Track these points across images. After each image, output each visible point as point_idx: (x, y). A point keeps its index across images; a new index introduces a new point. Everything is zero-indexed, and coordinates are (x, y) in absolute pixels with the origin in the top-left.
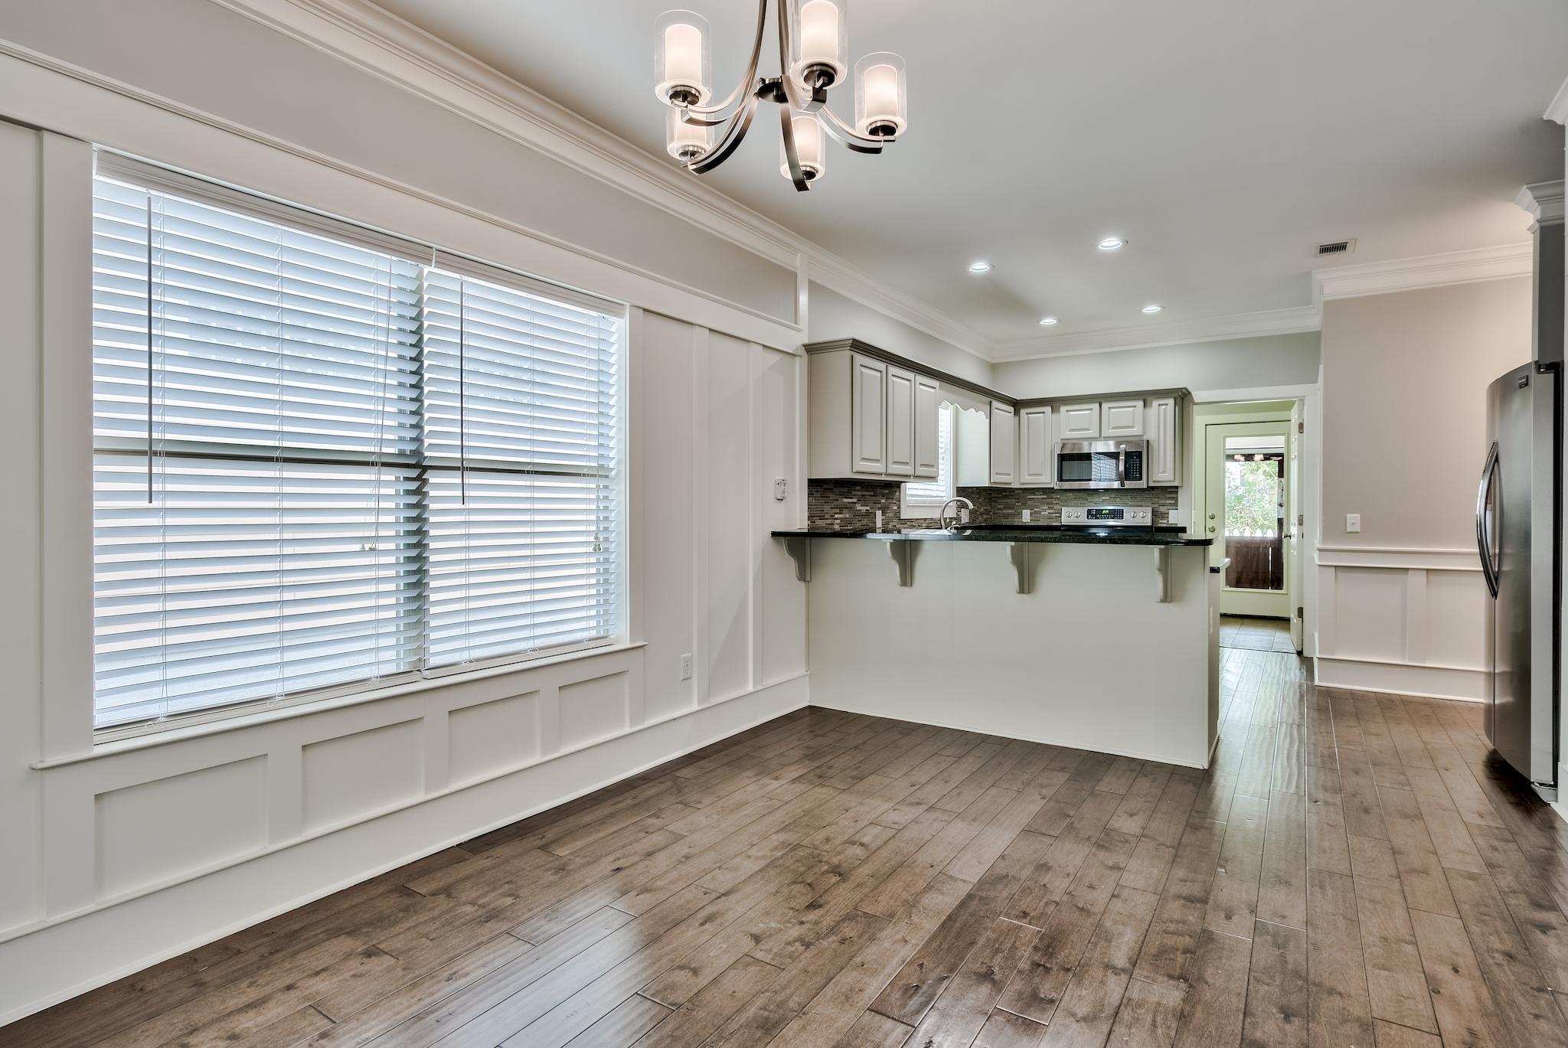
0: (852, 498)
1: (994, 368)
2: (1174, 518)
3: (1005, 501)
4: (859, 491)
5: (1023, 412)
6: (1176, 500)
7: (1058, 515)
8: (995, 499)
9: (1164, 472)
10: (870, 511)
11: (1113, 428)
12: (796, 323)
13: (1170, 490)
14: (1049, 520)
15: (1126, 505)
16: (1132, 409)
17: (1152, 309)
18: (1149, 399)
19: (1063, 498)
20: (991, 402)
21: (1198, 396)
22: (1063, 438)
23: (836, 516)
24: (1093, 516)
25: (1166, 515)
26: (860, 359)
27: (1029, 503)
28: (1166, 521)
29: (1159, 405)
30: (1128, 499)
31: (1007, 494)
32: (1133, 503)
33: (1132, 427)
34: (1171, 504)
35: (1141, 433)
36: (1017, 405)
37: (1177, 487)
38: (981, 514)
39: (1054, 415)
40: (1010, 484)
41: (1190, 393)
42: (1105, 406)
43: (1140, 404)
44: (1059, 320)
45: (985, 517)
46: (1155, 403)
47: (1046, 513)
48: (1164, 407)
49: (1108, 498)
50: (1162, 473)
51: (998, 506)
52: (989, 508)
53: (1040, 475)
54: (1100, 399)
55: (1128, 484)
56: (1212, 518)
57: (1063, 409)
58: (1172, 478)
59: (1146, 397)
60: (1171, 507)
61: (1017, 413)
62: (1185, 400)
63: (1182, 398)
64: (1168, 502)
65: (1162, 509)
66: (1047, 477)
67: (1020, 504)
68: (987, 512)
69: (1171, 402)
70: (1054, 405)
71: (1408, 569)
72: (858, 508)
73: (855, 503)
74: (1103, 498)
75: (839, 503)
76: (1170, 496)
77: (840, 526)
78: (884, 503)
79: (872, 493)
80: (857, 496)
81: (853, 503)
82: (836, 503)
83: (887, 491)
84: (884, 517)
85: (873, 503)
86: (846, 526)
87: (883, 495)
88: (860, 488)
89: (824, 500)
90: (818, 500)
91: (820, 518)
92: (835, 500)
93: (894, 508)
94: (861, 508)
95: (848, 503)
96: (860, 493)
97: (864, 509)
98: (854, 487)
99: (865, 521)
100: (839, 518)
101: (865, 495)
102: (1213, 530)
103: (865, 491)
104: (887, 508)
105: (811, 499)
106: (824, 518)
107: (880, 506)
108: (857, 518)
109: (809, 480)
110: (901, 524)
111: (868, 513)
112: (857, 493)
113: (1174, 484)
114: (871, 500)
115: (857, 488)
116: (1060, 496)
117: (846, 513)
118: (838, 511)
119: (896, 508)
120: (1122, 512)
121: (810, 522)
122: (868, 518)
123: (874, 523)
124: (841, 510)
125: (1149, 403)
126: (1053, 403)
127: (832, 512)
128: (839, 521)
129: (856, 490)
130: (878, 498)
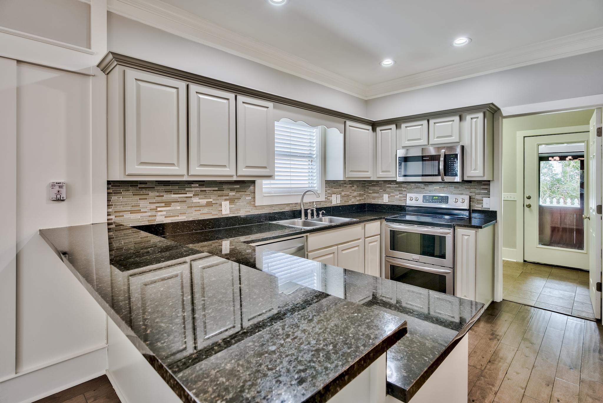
0: (186, 194)
1: (367, 103)
2: (488, 204)
3: (374, 188)
4: (197, 187)
5: (378, 129)
6: (489, 190)
7: (405, 198)
8: (368, 187)
9: (475, 170)
10: (214, 202)
11: (438, 137)
12: (90, 48)
13: (483, 183)
14: (400, 202)
15: (452, 193)
16: (451, 123)
17: (461, 41)
18: (464, 115)
19: (409, 187)
20: (345, 122)
21: (505, 111)
22: (403, 145)
23: (159, 209)
24: (427, 200)
25: (481, 202)
26: (133, 73)
27: (388, 190)
28: (481, 206)
29: (472, 118)
30: (452, 188)
31: (375, 183)
32: (456, 192)
33: (451, 136)
34: (484, 194)
35: (457, 140)
36: (374, 125)
37: (489, 181)
38: (355, 197)
39: (398, 131)
40: (370, 178)
41: (499, 109)
42: (432, 122)
43: (457, 118)
44: (395, 62)
45: (358, 198)
46: (468, 117)
47: (398, 197)
48: (475, 120)
49: (438, 188)
50: (473, 170)
51: (369, 191)
52: (363, 193)
53: (389, 171)
54: (428, 117)
55: (448, 179)
56: (529, 198)
57: (403, 126)
58: (482, 174)
59: (461, 113)
60: (484, 196)
61: (374, 130)
62: (495, 115)
63: (491, 112)
64: (482, 191)
65: (478, 197)
66: (392, 174)
67: (382, 190)
68: (360, 195)
69: (481, 115)
70: (398, 124)
72: (194, 201)
73: (191, 197)
74: (435, 188)
76: (484, 187)
77: (165, 217)
78: (234, 195)
79: (217, 189)
80: (194, 192)
81: (186, 197)
82: (160, 199)
83: (238, 186)
84: (233, 206)
85: (218, 196)
86: (175, 216)
87: (232, 190)
88: (197, 185)
89: (138, 197)
90: (126, 197)
91: (132, 212)
92: (157, 196)
93: (247, 198)
94: (200, 201)
95: (179, 197)
96: (198, 189)
97: (204, 201)
98: (190, 185)
99: (206, 210)
100: (164, 211)
101: (206, 191)
102: (529, 206)
103: (206, 187)
104: (238, 199)
105: (114, 198)
106: (139, 211)
107: (227, 197)
108: (194, 209)
109: (109, 182)
110: (256, 210)
111: (209, 204)
112: (193, 189)
113: (485, 179)
114: (215, 194)
115: (193, 185)
116: (406, 186)
117: (176, 206)
118: (163, 205)
119: (250, 198)
120: (447, 198)
121: (114, 216)
122: (211, 208)
123: (219, 211)
124: (168, 204)
125: (463, 117)
126: (397, 122)
127: (153, 206)
128: (164, 213)
129: (191, 187)
130: (225, 192)
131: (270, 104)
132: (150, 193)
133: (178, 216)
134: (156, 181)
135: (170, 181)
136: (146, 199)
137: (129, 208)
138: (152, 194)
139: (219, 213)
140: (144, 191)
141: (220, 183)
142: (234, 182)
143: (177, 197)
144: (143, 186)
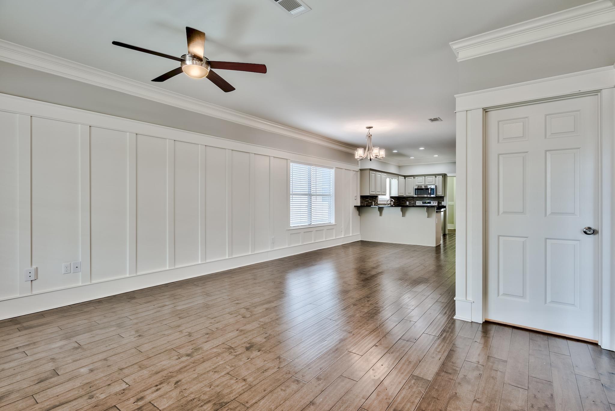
0: (368, 199)
1: (400, 167)
2: (443, 203)
3: (402, 200)
5: (406, 178)
6: (443, 199)
7: (415, 203)
8: (400, 199)
9: (440, 193)
10: (372, 202)
11: (428, 182)
12: (358, 165)
13: (441, 197)
14: (413, 204)
16: (432, 178)
17: (436, 156)
19: (417, 199)
20: (398, 176)
21: (448, 175)
22: (416, 184)
23: (365, 203)
24: (424, 203)
26: (371, 172)
27: (408, 200)
28: (441, 204)
30: (432, 199)
31: (403, 198)
33: (432, 182)
34: (442, 201)
35: (434, 184)
36: (405, 177)
38: (396, 203)
39: (414, 179)
40: (403, 196)
41: (446, 174)
42: (426, 177)
43: (434, 177)
46: (438, 177)
47: (412, 202)
48: (440, 178)
54: (425, 175)
55: (431, 196)
57: (416, 178)
58: (442, 194)
59: (436, 175)
61: (405, 178)
63: (444, 176)
65: (440, 202)
66: (412, 194)
67: (406, 200)
68: (398, 202)
69: (441, 176)
74: (426, 199)
109: (361, 196)
113: (443, 196)
120: (431, 202)
125: (436, 177)
126: (414, 176)
131: (386, 174)
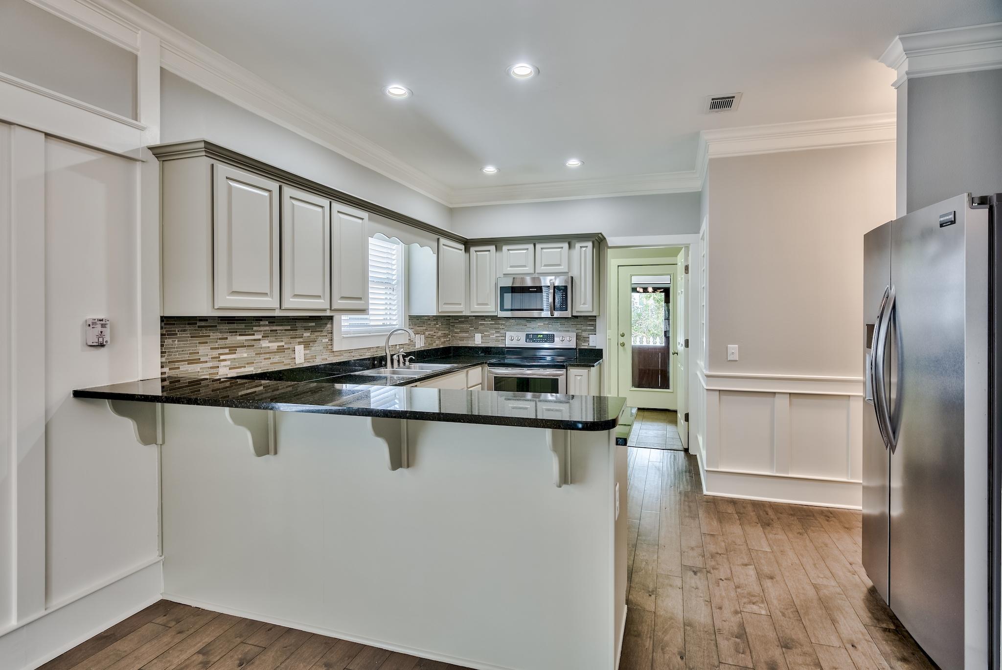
0: (254, 335)
1: (451, 212)
2: (594, 342)
3: (461, 326)
4: (266, 325)
5: (473, 249)
6: (595, 326)
7: (504, 338)
8: (453, 324)
9: (584, 304)
10: (286, 346)
11: (545, 266)
12: (136, 120)
13: (589, 318)
14: (496, 343)
15: (557, 330)
16: (559, 250)
17: (573, 163)
18: (573, 242)
19: (507, 324)
20: (438, 239)
21: (611, 241)
22: (504, 273)
23: (222, 357)
24: (530, 339)
25: (588, 339)
26: (224, 169)
27: (481, 327)
28: (587, 344)
29: (581, 247)
30: (558, 325)
31: (463, 320)
32: (562, 329)
33: (559, 265)
34: (591, 331)
35: (566, 270)
36: (468, 244)
37: (595, 316)
38: (439, 338)
39: (498, 254)
40: (462, 312)
41: (605, 238)
42: (538, 246)
43: (566, 245)
44: (499, 170)
45: (443, 340)
46: (578, 245)
47: (494, 336)
48: (584, 249)
49: (542, 324)
50: (583, 305)
51: (456, 330)
52: (447, 332)
53: (487, 304)
54: (534, 240)
55: (557, 314)
56: (623, 335)
57: (505, 248)
58: (591, 309)
59: (570, 240)
60: (590, 333)
61: (467, 250)
62: (601, 243)
63: (599, 242)
64: (589, 328)
65: (584, 334)
66: (491, 307)
67: (473, 328)
68: (445, 336)
69: (590, 244)
70: (498, 245)
71: (775, 393)
72: (264, 345)
73: (260, 340)
74: (539, 324)
75: (227, 342)
76: (590, 323)
77: (230, 369)
78: (308, 337)
79: (289, 328)
80: (263, 332)
81: (255, 340)
82: (221, 343)
83: (313, 324)
84: (308, 352)
85: (291, 338)
86: (240, 367)
87: (307, 329)
88: (267, 323)
89: (197, 340)
90: (183, 341)
91: (191, 362)
92: (220, 339)
93: (323, 341)
94: (270, 345)
95: (246, 340)
96: (267, 328)
97: (274, 346)
98: (258, 323)
99: (276, 358)
100: (229, 360)
101: (276, 330)
102: (623, 345)
103: (276, 325)
104: (314, 341)
105: (168, 342)
106: (197, 361)
107: (301, 340)
108: (262, 357)
109: (163, 319)
110: (334, 356)
111: (281, 350)
112: (262, 328)
113: (594, 314)
114: (287, 335)
115: (262, 323)
116: (504, 323)
117: (242, 353)
118: (227, 351)
119: (327, 340)
120: (553, 336)
121: (168, 368)
122: (282, 355)
123: (292, 359)
124: (233, 349)
125: (572, 244)
126: (497, 243)
127: (215, 353)
128: (228, 363)
129: (259, 326)
130: (298, 332)
131: (365, 214)
132: (211, 334)
133: (245, 367)
134: (219, 317)
135: (234, 317)
136: (207, 343)
137: (187, 357)
138: (214, 335)
139: (292, 361)
140: (204, 332)
141: (293, 319)
142: (308, 317)
143: (243, 340)
144: (203, 324)
